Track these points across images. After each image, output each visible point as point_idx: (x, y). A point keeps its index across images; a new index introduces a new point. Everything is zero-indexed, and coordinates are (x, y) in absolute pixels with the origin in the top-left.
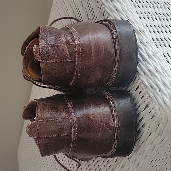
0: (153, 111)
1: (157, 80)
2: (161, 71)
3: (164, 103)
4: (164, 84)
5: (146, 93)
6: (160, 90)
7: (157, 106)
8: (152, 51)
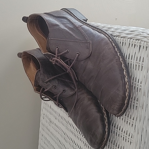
5: (136, 41)
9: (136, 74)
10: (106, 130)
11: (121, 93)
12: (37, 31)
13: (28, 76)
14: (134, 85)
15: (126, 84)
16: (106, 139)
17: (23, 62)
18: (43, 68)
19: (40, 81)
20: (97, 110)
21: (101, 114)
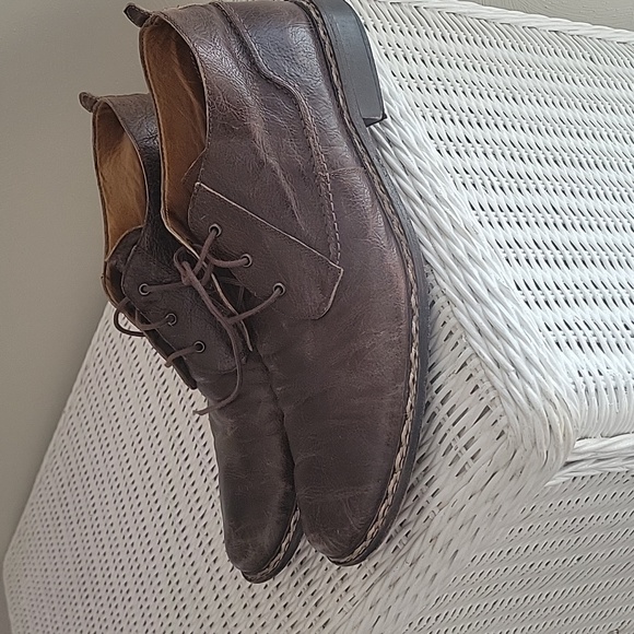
0: (503, 422)
1: (511, 350)
2: (521, 330)
3: (529, 402)
4: (527, 359)
5: (484, 380)
6: (518, 372)
7: (511, 410)
8: (498, 281)
9: (437, 467)
10: (284, 545)
11: (355, 522)
12: (176, 61)
13: (100, 188)
14: (417, 492)
15: (387, 498)
16: (271, 569)
17: (94, 127)
18: (152, 226)
19: (128, 278)
20: (281, 468)
21: (289, 487)
